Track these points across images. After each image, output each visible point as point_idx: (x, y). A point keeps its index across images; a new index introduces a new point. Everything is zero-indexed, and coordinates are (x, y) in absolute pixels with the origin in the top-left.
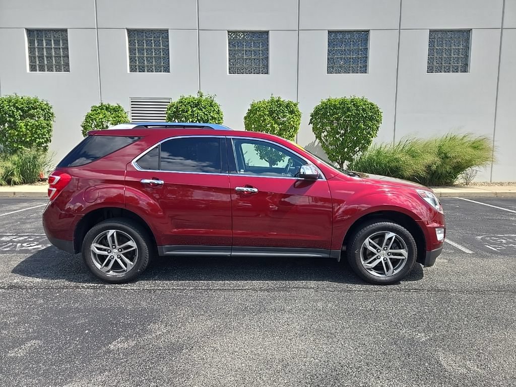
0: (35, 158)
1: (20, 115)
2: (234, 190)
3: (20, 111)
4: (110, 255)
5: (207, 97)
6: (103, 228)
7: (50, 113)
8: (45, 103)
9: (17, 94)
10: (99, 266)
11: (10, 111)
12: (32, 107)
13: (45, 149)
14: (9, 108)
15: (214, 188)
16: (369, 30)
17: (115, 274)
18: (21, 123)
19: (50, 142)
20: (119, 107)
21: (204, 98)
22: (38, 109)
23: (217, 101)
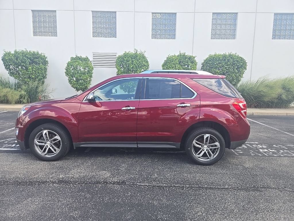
0: (37, 87)
1: (29, 62)
3: (29, 59)
5: (140, 52)
7: (46, 61)
8: (43, 55)
9: (27, 50)
11: (23, 59)
12: (36, 57)
13: (43, 83)
14: (22, 58)
16: (238, 13)
18: (29, 67)
19: (46, 78)
20: (87, 58)
21: (138, 53)
22: (39, 59)
23: (146, 55)
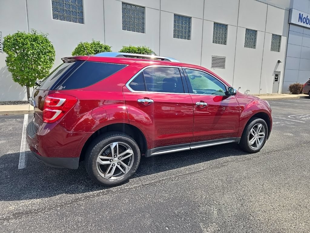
2: (195, 104)
4: (112, 163)
6: (108, 142)
10: (103, 175)
15: (186, 104)
17: (115, 178)
